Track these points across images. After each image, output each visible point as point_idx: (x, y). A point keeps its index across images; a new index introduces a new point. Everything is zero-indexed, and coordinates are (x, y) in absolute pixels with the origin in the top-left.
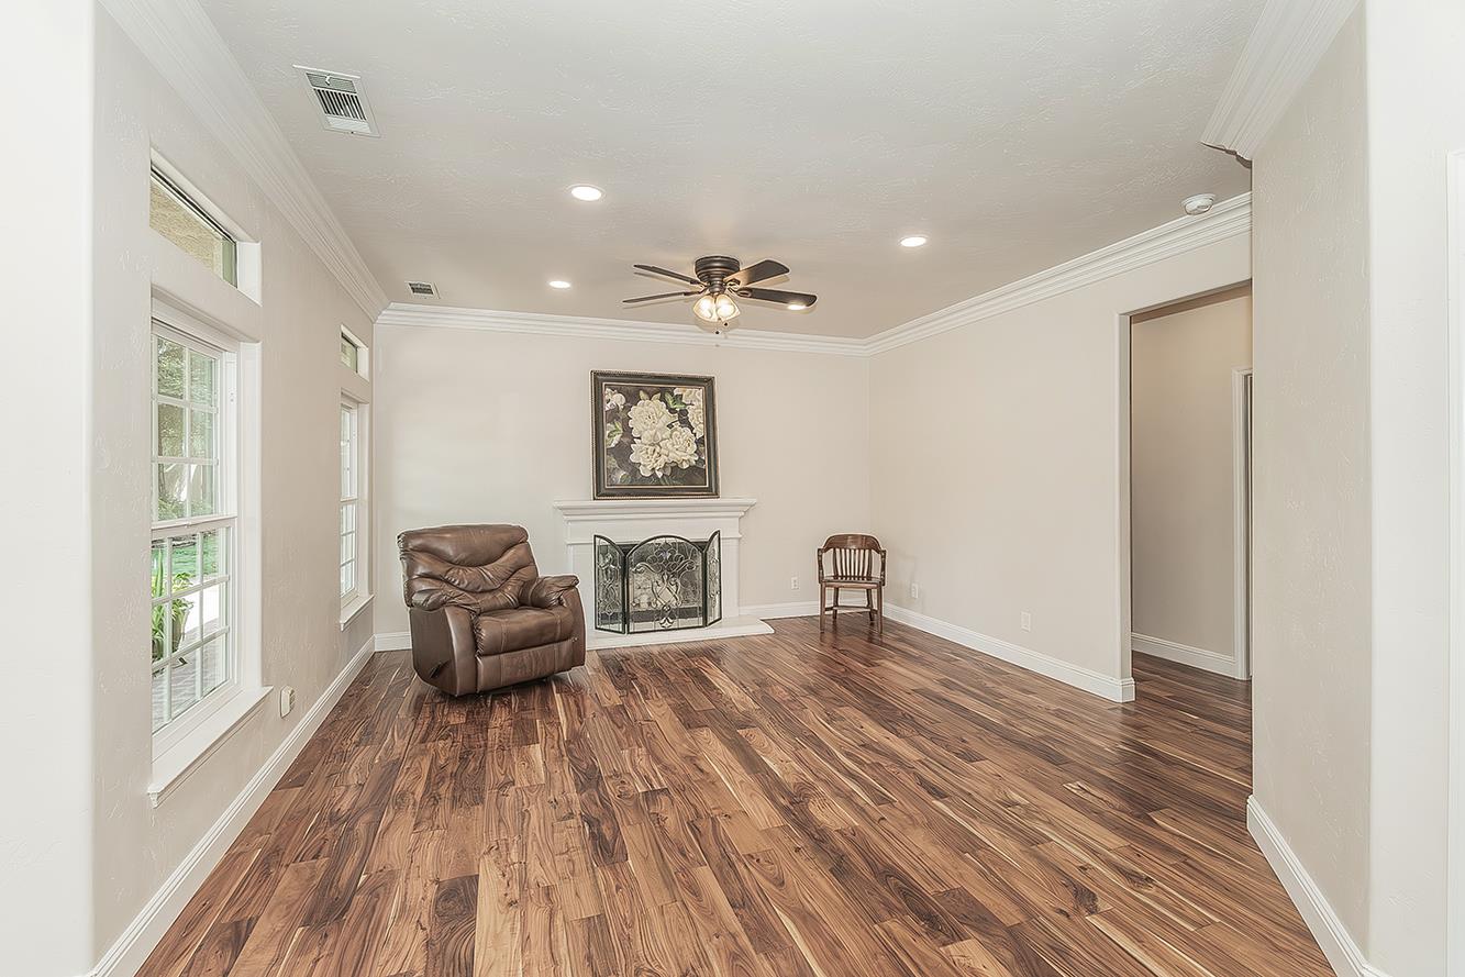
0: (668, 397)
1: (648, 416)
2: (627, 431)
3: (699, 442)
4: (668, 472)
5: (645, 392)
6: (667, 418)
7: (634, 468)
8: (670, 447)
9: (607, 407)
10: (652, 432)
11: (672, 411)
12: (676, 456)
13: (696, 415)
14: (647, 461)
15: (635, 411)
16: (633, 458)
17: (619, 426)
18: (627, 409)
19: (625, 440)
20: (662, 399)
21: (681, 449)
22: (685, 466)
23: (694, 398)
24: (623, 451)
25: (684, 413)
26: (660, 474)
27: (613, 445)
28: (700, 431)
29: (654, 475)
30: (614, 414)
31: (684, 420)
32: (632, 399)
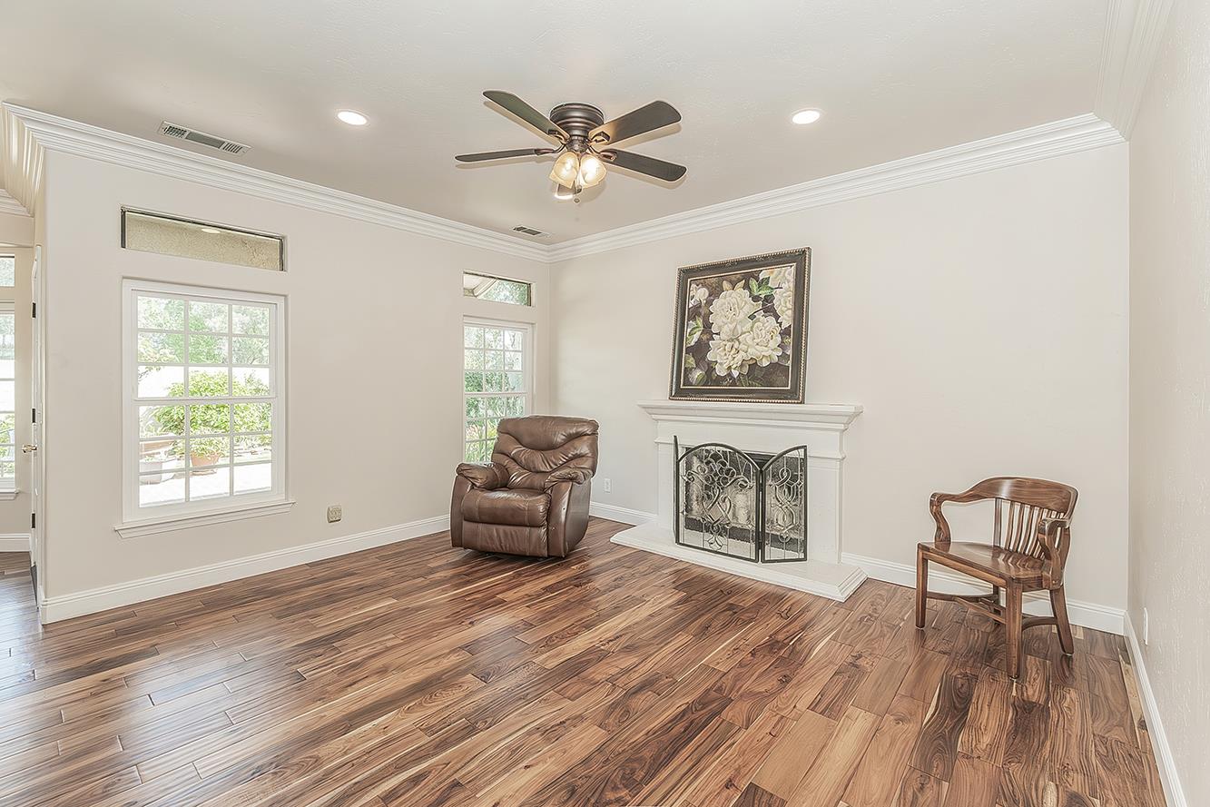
0: (753, 283)
1: (732, 307)
2: (708, 326)
3: (785, 333)
4: (745, 371)
5: (731, 282)
6: (749, 307)
7: (710, 369)
8: (750, 342)
9: (691, 304)
10: (732, 326)
11: (756, 299)
12: (754, 352)
13: (784, 302)
14: (724, 359)
15: (717, 304)
16: (710, 357)
17: (700, 322)
18: (709, 303)
19: (705, 337)
20: (747, 286)
21: (763, 344)
22: (765, 363)
23: (782, 278)
24: (700, 350)
25: (769, 299)
26: (735, 374)
27: (693, 344)
28: (787, 319)
29: (730, 375)
30: (696, 312)
31: (768, 308)
32: (715, 292)
